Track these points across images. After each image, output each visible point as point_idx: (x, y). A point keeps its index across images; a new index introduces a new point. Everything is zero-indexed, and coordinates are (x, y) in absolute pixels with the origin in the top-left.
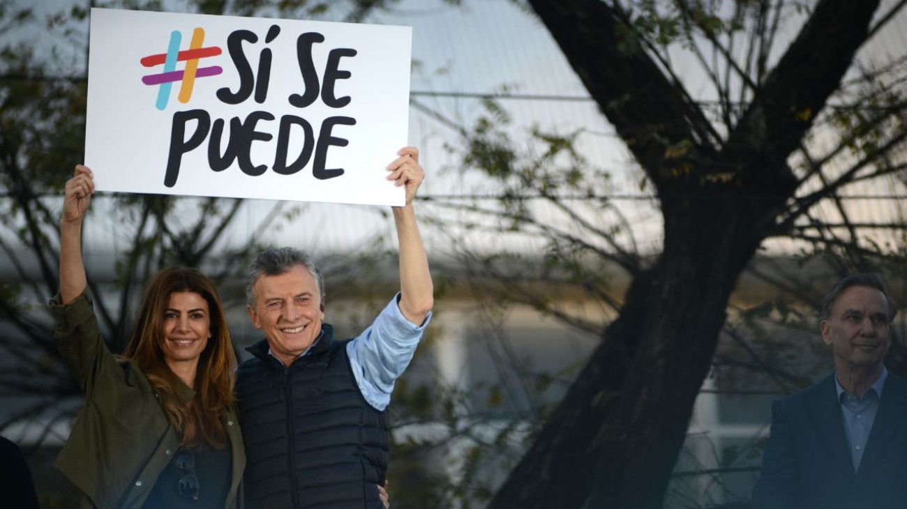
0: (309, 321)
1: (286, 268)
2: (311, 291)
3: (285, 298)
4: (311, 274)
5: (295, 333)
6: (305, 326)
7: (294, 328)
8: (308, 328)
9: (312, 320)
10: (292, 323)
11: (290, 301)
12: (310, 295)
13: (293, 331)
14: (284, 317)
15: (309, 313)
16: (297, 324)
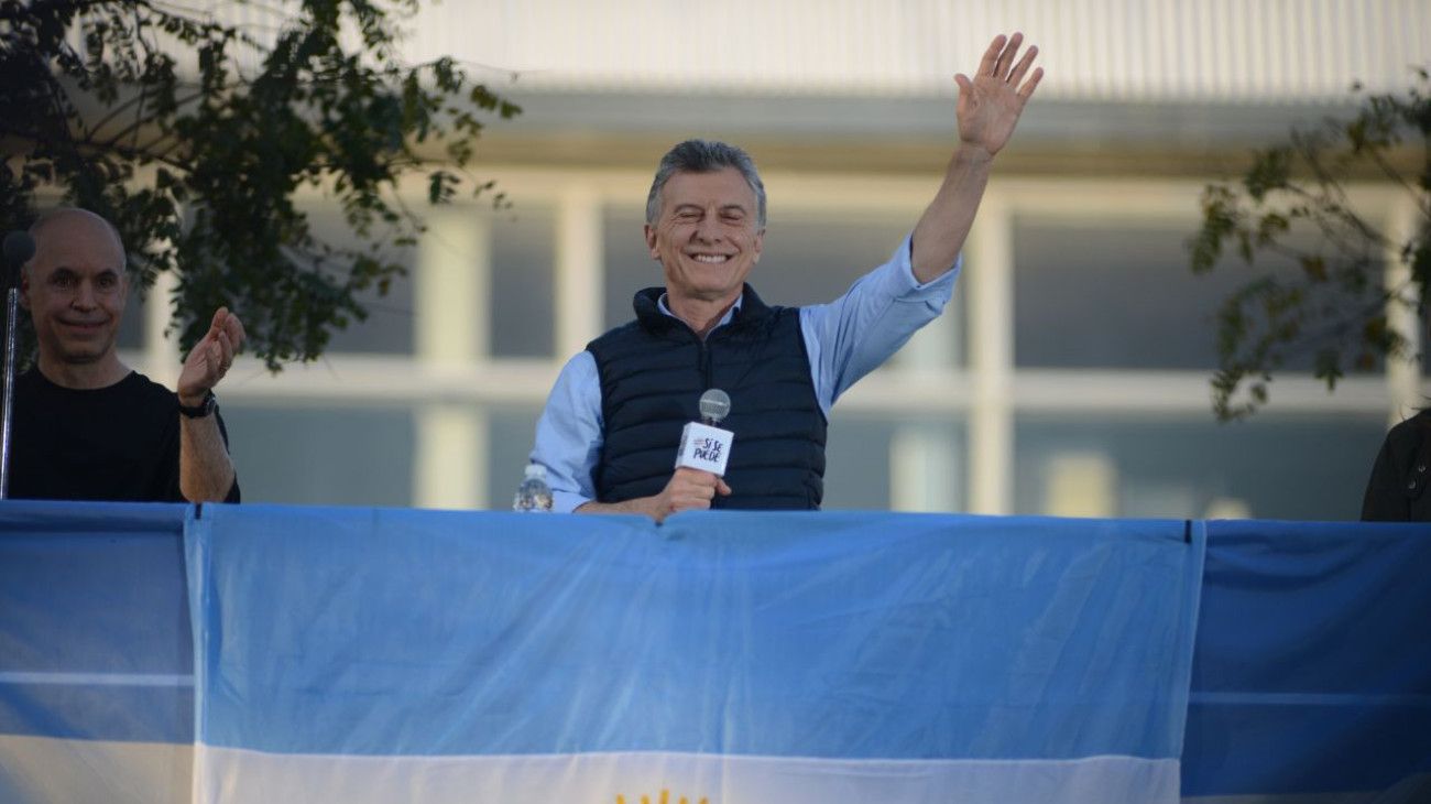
0: (737, 250)
1: (716, 165)
2: (745, 205)
3: (706, 207)
4: (750, 185)
5: (711, 263)
6: (728, 257)
7: (712, 255)
8: (733, 260)
9: (741, 251)
10: (708, 244)
11: (712, 213)
12: (743, 212)
13: (709, 259)
14: (700, 235)
15: (738, 238)
16: (716, 248)
